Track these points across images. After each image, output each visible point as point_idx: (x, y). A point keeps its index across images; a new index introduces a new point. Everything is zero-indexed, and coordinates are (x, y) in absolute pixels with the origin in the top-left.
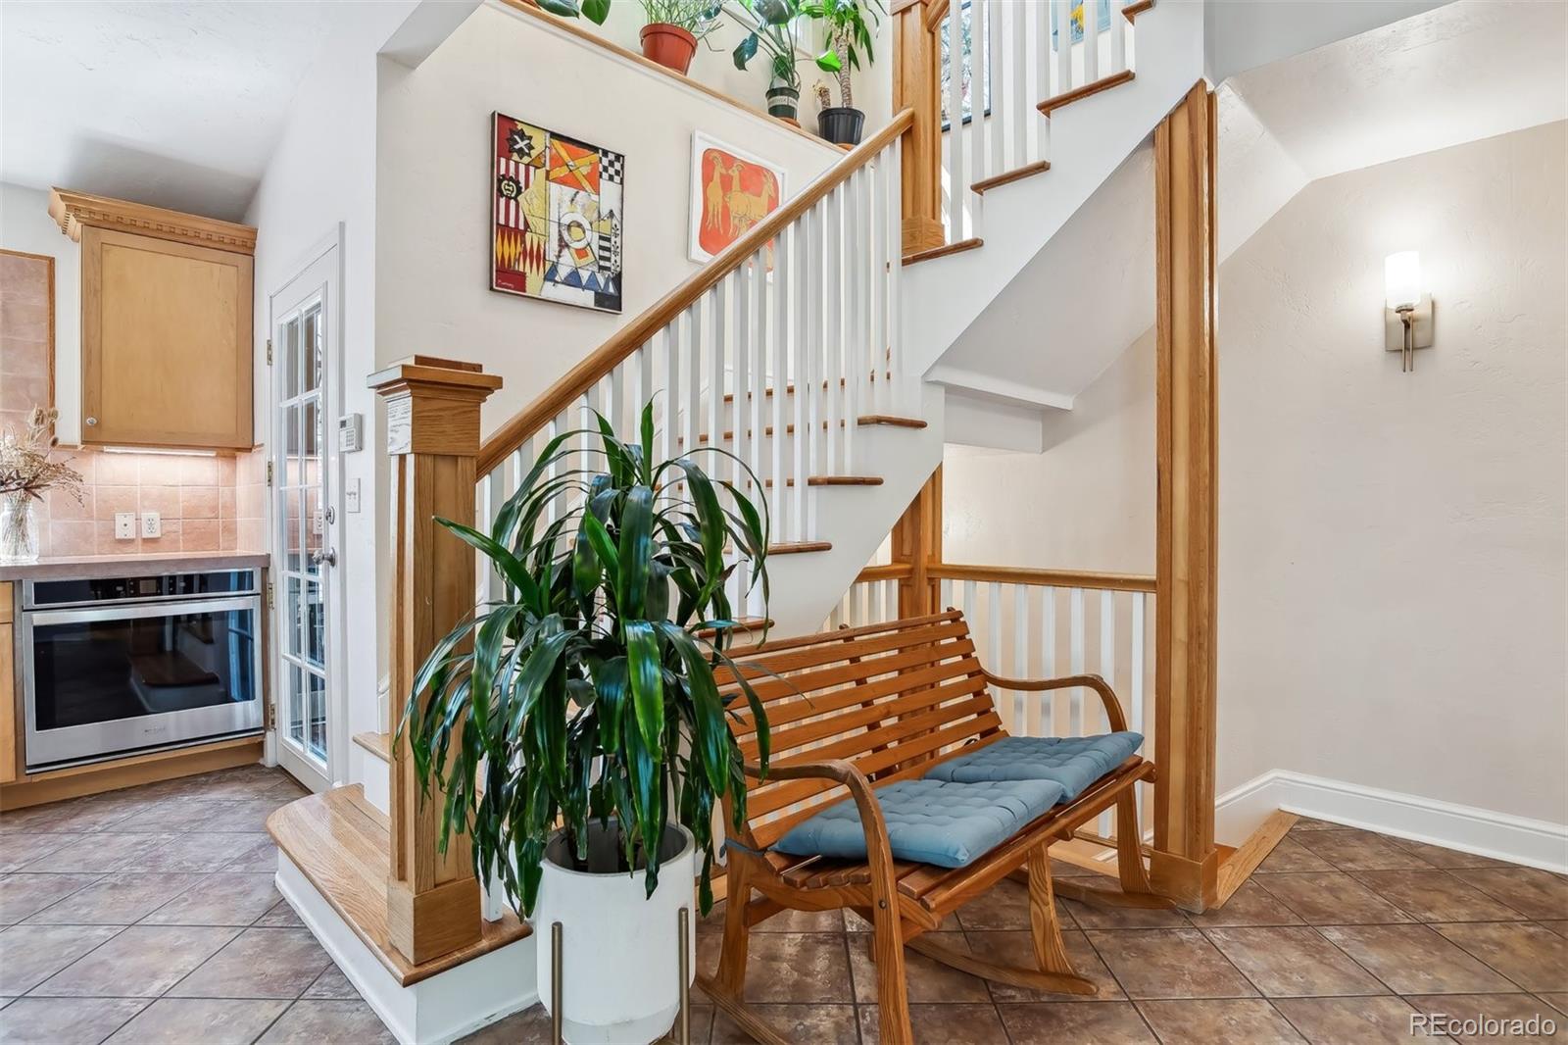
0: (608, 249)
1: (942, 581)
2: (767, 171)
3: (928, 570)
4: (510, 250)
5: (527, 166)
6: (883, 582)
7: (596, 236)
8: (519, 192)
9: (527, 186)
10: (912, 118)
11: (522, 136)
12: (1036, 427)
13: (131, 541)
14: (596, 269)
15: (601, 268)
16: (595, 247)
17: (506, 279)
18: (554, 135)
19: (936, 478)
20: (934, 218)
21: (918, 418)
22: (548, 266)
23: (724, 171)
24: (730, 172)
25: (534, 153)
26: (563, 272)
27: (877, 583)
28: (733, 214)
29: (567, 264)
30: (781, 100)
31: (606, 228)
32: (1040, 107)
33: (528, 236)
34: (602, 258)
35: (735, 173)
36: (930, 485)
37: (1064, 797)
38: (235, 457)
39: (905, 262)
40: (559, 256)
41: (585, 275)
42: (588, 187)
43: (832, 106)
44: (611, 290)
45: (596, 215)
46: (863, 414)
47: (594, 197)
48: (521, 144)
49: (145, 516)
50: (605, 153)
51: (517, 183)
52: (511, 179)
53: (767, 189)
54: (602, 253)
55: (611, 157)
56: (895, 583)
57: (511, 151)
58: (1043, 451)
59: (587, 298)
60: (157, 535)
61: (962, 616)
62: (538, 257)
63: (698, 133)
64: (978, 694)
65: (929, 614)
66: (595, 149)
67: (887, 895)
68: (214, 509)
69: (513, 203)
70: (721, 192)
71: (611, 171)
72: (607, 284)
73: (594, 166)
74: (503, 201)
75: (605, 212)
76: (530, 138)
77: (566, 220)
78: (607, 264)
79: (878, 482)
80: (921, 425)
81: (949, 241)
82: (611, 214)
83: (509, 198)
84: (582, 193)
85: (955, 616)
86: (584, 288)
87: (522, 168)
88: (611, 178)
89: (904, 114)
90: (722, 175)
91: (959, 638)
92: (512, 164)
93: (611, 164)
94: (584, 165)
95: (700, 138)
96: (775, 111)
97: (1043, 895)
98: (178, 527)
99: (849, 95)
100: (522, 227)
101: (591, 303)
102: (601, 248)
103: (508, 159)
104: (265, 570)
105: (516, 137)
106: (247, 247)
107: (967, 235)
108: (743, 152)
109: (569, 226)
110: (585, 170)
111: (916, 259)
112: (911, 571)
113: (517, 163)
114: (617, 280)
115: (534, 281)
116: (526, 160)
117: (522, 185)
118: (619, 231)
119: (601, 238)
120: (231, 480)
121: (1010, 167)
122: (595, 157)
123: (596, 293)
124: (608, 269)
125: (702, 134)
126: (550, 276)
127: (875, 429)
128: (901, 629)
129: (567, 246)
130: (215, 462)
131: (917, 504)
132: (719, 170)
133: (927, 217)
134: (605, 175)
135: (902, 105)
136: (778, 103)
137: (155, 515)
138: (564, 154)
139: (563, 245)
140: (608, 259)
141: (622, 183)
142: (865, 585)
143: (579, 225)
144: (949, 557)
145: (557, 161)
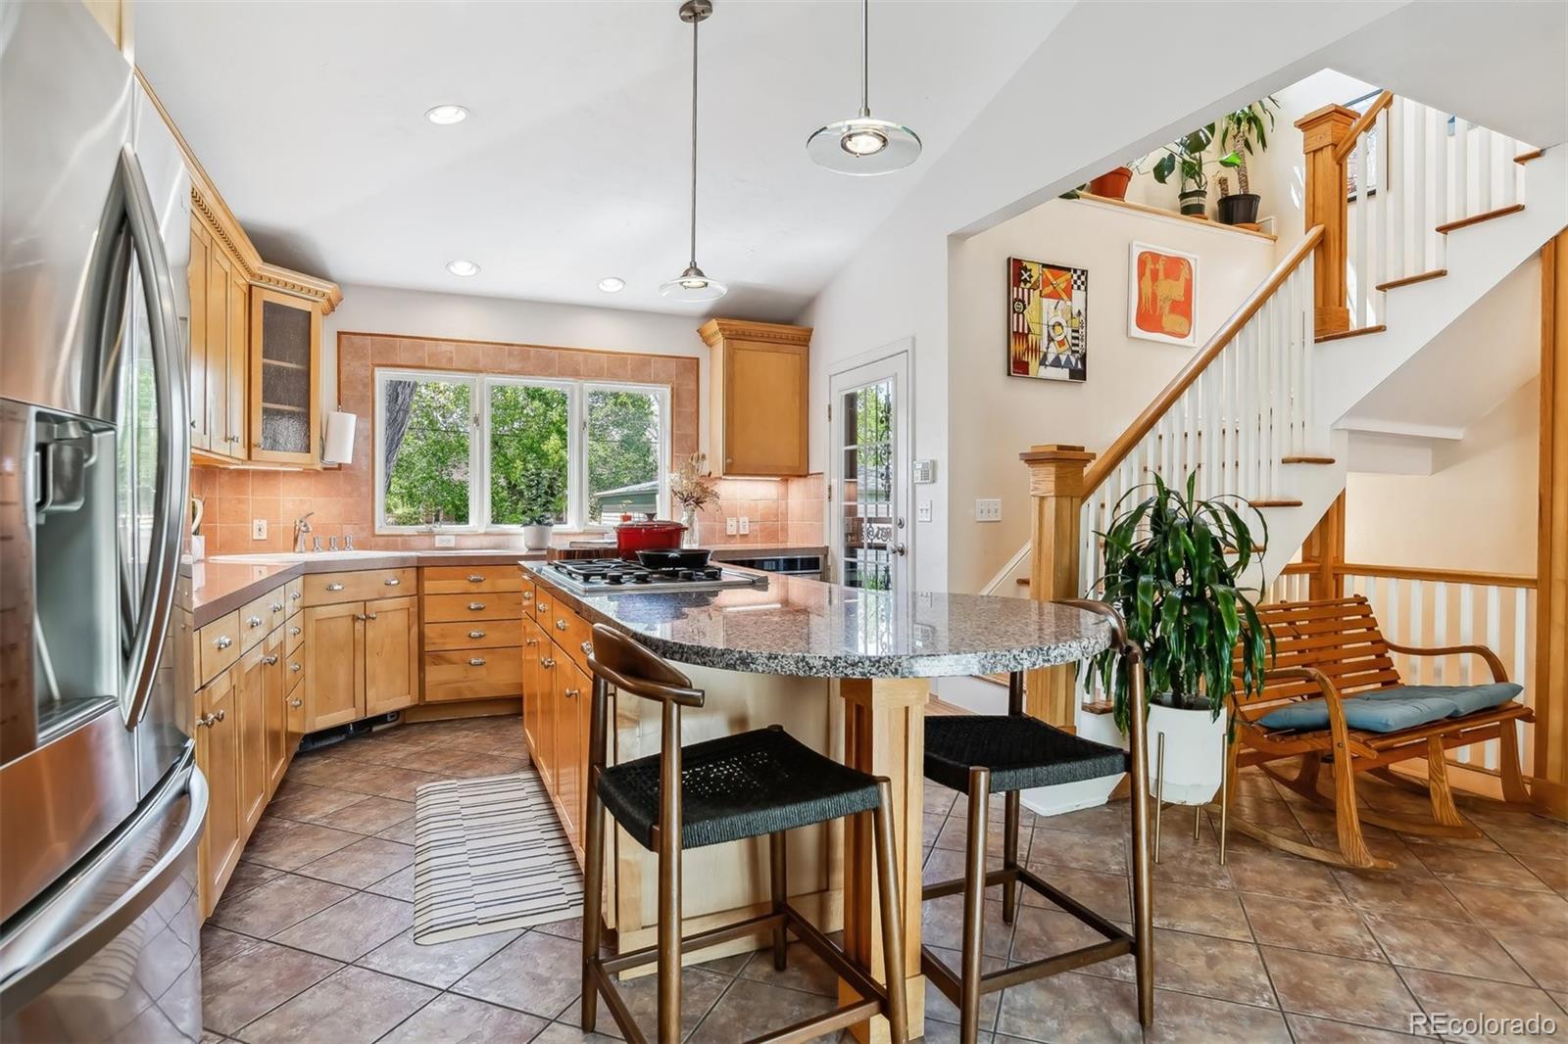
0: (1077, 338)
1: (1346, 576)
2: (1184, 260)
3: (1334, 568)
4: (1018, 347)
5: (1029, 289)
6: (1298, 576)
7: (1070, 330)
8: (1025, 308)
9: (1029, 303)
10: (1324, 233)
11: (1026, 270)
12: (1427, 454)
13: (734, 536)
14: (1070, 353)
15: (1074, 352)
16: (1069, 338)
17: (1018, 367)
18: (1045, 266)
19: (1340, 500)
20: (1340, 305)
21: (1327, 456)
22: (1042, 355)
23: (1152, 267)
24: (1157, 266)
25: (1033, 280)
26: (1051, 358)
27: (1293, 576)
28: (1159, 298)
29: (1053, 351)
30: (1193, 201)
31: (1076, 323)
32: (1439, 230)
33: (1030, 336)
34: (1074, 345)
35: (1161, 267)
36: (1335, 505)
37: (1456, 711)
38: (787, 480)
39: (1316, 341)
40: (1048, 348)
41: (1063, 358)
42: (1065, 297)
43: (1230, 194)
44: (1080, 366)
45: (1070, 316)
46: (1286, 455)
47: (1069, 303)
48: (1025, 276)
49: (741, 520)
50: (1075, 271)
51: (1023, 302)
52: (1020, 300)
53: (1184, 275)
54: (1073, 341)
55: (1079, 273)
56: (1307, 577)
57: (1020, 281)
58: (1432, 474)
59: (1064, 373)
60: (747, 532)
61: (1367, 601)
62: (1036, 350)
63: (1134, 243)
64: (1380, 656)
65: (1334, 599)
66: (1069, 270)
67: (1343, 740)
68: (777, 515)
69: (1021, 316)
70: (1150, 284)
71: (1079, 282)
72: (1077, 363)
73: (1068, 281)
74: (1015, 315)
75: (1075, 312)
76: (1030, 270)
77: (1051, 323)
78: (1076, 348)
79: (1299, 504)
80: (1331, 461)
81: (1354, 326)
82: (1079, 313)
83: (1018, 314)
84: (1061, 301)
85: (1361, 601)
86: (1063, 367)
87: (1026, 290)
88: (1079, 288)
89: (1315, 231)
90: (1151, 270)
91: (1363, 616)
92: (1020, 289)
93: (1079, 277)
94: (1061, 283)
95: (1137, 246)
96: (1187, 210)
97: (1440, 776)
98: (757, 527)
99: (1246, 182)
100: (1026, 332)
101: (1067, 377)
102: (1073, 338)
103: (1018, 287)
104: (826, 556)
105: (1022, 271)
106: (804, 340)
107: (1371, 323)
108: (1169, 250)
109: (1054, 326)
110: (1063, 286)
111: (1326, 339)
112: (1319, 569)
113: (1023, 289)
114: (1083, 358)
115: (1033, 365)
116: (1029, 285)
117: (1026, 303)
118: (1084, 324)
119: (1073, 331)
120: (785, 496)
121: (1410, 274)
122: (1068, 275)
123: (1070, 370)
124: (1077, 352)
125: (1138, 243)
126: (1042, 363)
127: (1294, 466)
128: (1310, 607)
129: (1053, 340)
130: (779, 484)
131: (1325, 520)
132: (1149, 266)
133: (1335, 307)
134: (1075, 287)
135: (1314, 222)
136: (1190, 203)
137: (746, 519)
138: (1050, 277)
139: (1050, 339)
140: (1077, 345)
141: (1086, 290)
142: (1285, 576)
143: (1060, 324)
144: (1350, 558)
145: (1047, 283)
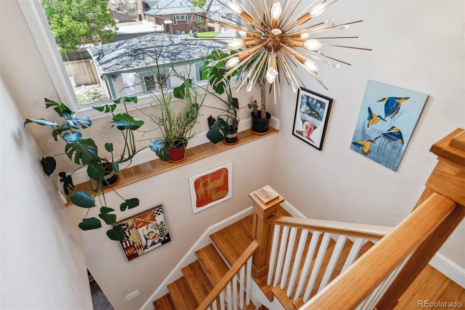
0: (163, 231)
2: (223, 169)
4: (131, 251)
7: (158, 230)
8: (128, 238)
11: (124, 225)
14: (160, 237)
22: (144, 246)
25: (130, 226)
26: (150, 244)
28: (208, 191)
31: (160, 227)
33: (135, 245)
35: (208, 179)
40: (146, 243)
42: (151, 222)
44: (166, 238)
45: (156, 226)
47: (154, 222)
50: (155, 210)
53: (223, 174)
62: (140, 247)
69: (127, 241)
74: (123, 243)
75: (159, 223)
76: (127, 224)
77: (146, 234)
82: (162, 222)
84: (149, 224)
86: (158, 243)
87: (127, 232)
93: (158, 211)
95: (192, 179)
100: (132, 244)
101: (161, 244)
102: (160, 232)
105: (122, 227)
110: (149, 218)
114: (168, 235)
115: (140, 252)
116: (127, 229)
117: (129, 235)
118: (165, 225)
122: (151, 213)
123: (162, 241)
124: (164, 235)
126: (146, 248)
129: (149, 239)
134: (157, 215)
138: (139, 220)
141: (163, 213)
143: (151, 232)
145: (138, 223)
